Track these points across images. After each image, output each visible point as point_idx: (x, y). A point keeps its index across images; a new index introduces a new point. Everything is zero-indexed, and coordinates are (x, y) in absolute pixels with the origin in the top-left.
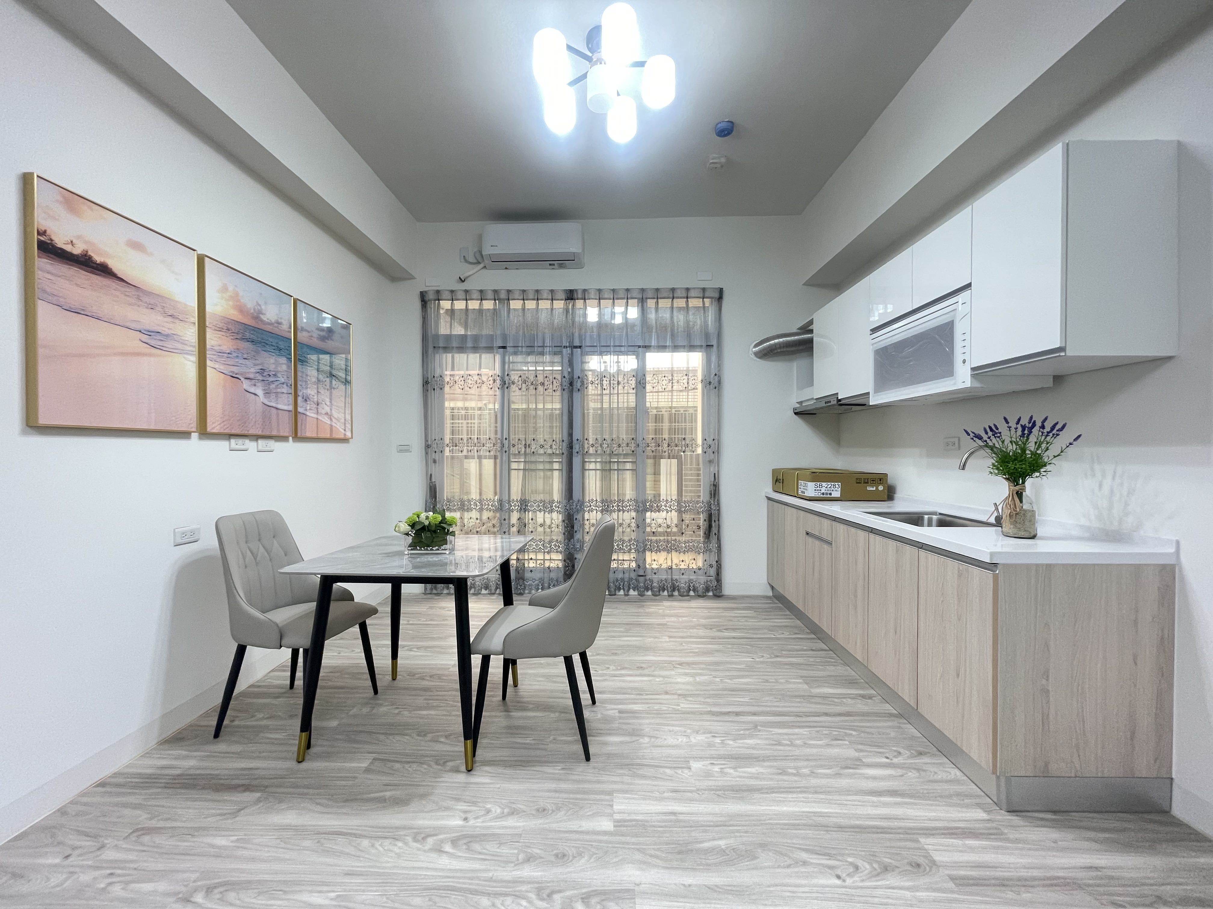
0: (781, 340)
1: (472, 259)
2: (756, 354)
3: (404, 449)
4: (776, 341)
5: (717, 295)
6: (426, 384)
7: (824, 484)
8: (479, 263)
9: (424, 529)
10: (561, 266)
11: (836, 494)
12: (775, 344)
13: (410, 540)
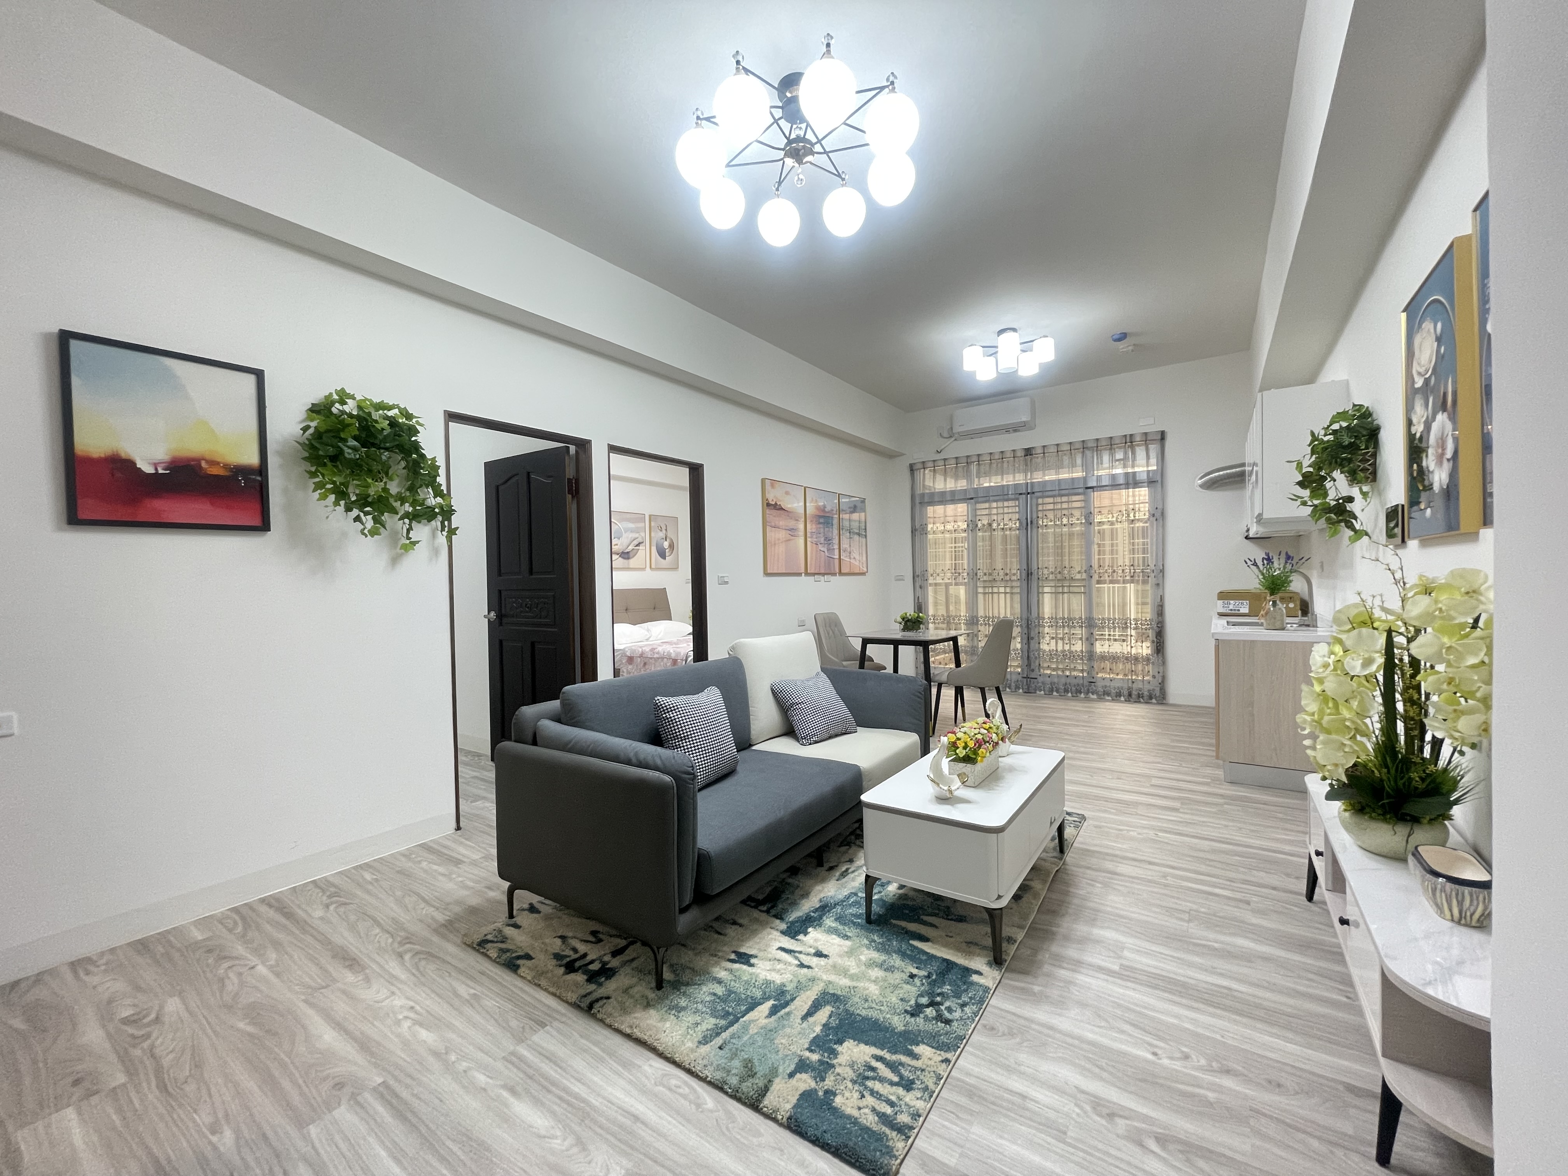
0: (1221, 473)
1: (946, 435)
2: (1201, 486)
3: (900, 578)
4: (1217, 474)
5: (1159, 437)
6: (914, 531)
7: (1232, 602)
8: (951, 437)
9: (908, 620)
10: (1015, 431)
11: (1245, 610)
12: (1216, 477)
13: (902, 627)
